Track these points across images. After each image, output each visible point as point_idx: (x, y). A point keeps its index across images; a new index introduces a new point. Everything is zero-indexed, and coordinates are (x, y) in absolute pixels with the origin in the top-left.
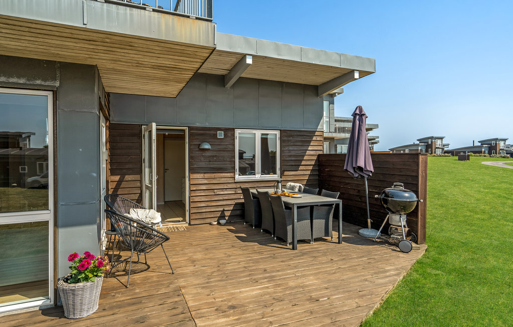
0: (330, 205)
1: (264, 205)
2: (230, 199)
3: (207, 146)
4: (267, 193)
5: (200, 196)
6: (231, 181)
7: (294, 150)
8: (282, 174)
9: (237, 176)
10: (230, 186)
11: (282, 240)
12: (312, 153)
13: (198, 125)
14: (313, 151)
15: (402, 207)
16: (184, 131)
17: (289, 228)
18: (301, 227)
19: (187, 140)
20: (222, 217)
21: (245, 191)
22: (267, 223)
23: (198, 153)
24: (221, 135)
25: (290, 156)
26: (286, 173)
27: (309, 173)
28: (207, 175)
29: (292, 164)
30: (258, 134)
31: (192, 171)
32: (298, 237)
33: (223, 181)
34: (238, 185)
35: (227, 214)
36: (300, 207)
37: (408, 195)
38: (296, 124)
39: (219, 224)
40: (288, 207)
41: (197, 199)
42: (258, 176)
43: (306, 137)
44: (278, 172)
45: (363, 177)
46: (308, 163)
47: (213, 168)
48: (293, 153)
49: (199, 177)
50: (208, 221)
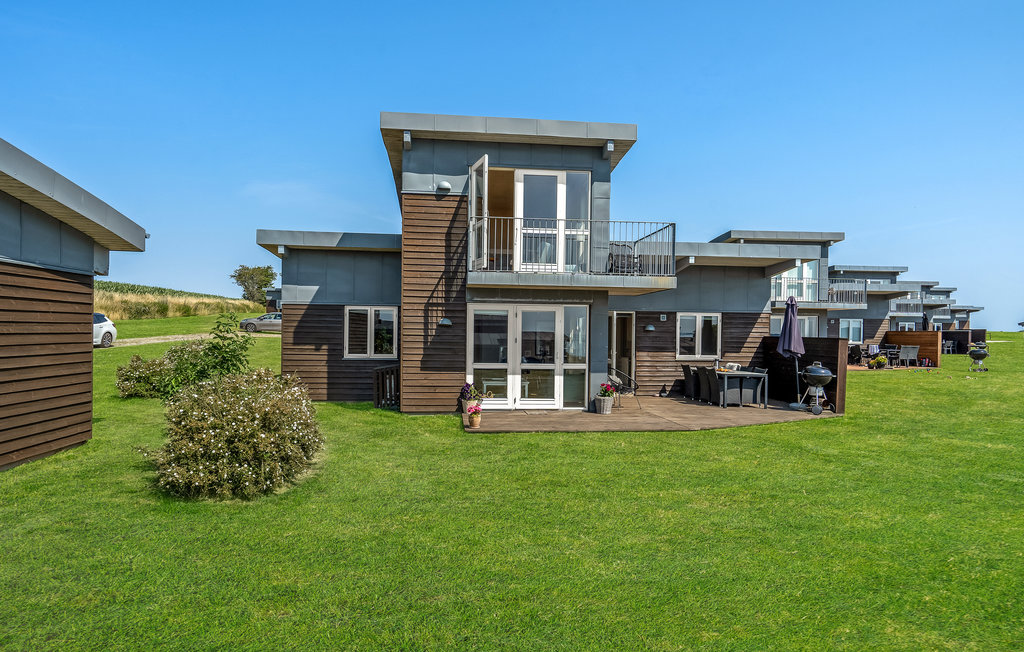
0: (759, 379)
1: (703, 379)
2: (671, 375)
3: (652, 328)
4: (704, 368)
5: (645, 372)
6: (672, 359)
7: (735, 332)
8: (723, 356)
9: (678, 356)
10: (670, 364)
11: (716, 404)
12: (756, 335)
13: (644, 310)
14: (757, 334)
15: (818, 381)
16: (631, 315)
17: (721, 393)
18: (730, 394)
19: (634, 322)
20: (664, 391)
21: (686, 369)
22: (704, 392)
23: (643, 334)
24: (663, 318)
25: (732, 338)
26: (727, 354)
27: (752, 355)
28: (650, 354)
29: (734, 345)
30: (700, 317)
31: (638, 349)
32: (728, 401)
33: (664, 359)
34: (679, 364)
35: (669, 389)
36: (730, 378)
37: (824, 372)
38: (739, 307)
39: (660, 396)
40: (721, 377)
41: (641, 374)
42: (698, 356)
43: (751, 319)
44: (719, 352)
45: (794, 358)
46: (752, 345)
47: (656, 348)
48: (735, 335)
49: (644, 356)
50: (652, 393)
